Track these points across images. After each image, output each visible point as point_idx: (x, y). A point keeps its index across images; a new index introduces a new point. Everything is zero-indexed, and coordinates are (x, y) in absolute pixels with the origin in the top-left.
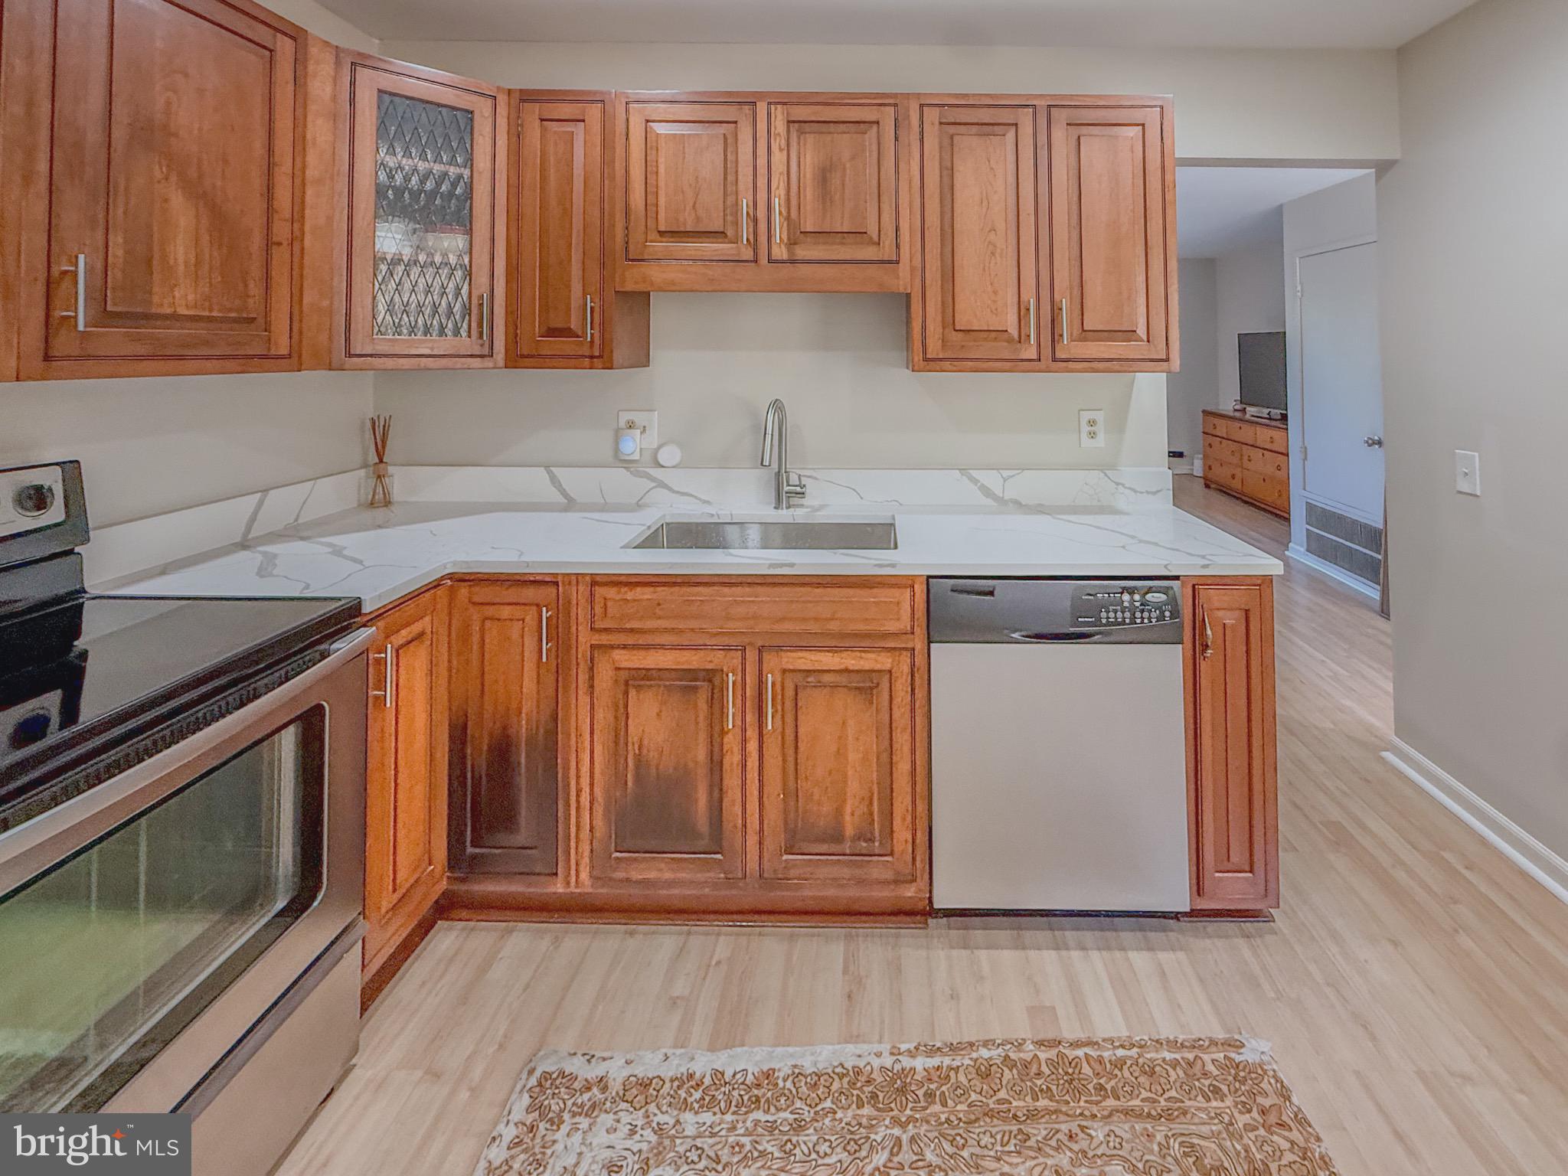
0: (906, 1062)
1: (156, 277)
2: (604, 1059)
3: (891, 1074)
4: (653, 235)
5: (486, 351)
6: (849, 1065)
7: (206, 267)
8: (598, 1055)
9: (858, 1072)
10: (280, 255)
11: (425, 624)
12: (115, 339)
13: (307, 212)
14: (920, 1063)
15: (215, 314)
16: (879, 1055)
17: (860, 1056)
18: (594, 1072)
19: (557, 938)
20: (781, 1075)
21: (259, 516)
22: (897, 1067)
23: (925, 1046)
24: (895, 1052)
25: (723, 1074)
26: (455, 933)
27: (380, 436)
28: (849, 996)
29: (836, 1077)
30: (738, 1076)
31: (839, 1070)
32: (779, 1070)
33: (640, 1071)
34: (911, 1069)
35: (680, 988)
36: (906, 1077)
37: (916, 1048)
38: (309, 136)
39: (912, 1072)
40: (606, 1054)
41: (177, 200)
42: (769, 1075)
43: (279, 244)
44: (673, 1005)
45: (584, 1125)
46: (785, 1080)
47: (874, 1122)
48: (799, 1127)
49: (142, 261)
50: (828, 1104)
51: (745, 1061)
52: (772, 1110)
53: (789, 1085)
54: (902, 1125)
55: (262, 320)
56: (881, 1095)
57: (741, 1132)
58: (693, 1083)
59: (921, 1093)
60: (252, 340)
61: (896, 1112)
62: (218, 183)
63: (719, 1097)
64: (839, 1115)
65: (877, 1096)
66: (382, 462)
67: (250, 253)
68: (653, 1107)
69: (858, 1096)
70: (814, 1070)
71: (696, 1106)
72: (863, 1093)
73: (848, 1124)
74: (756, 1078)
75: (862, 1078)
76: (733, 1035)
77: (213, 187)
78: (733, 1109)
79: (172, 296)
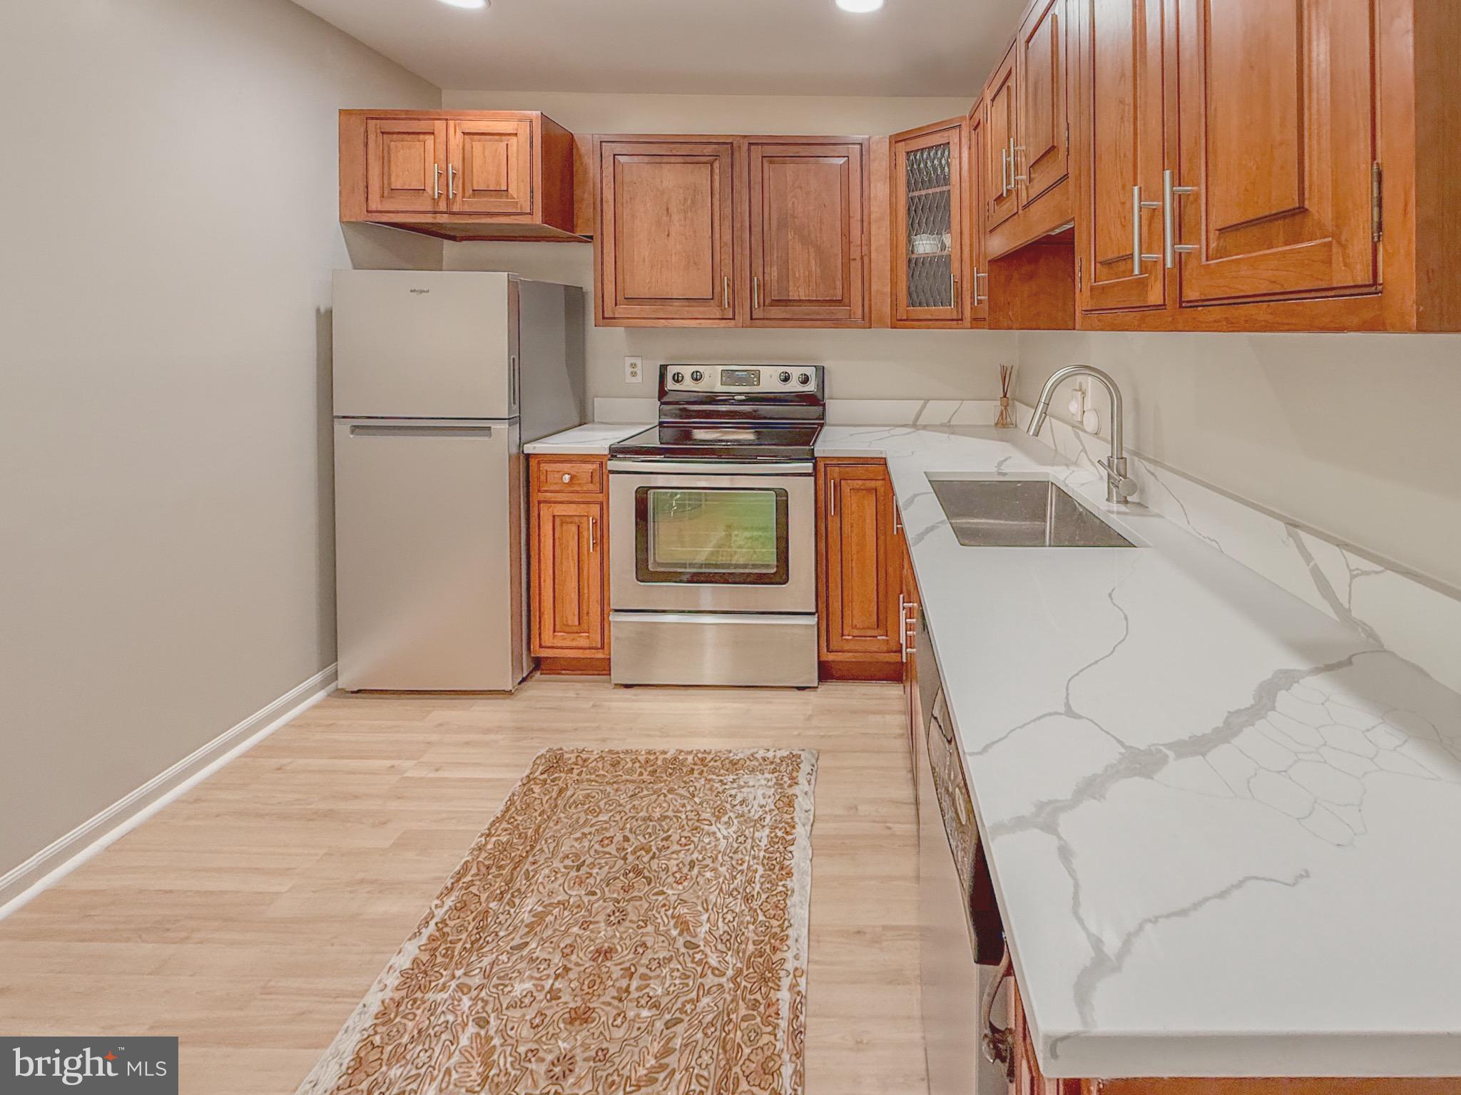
0: (786, 982)
1: (791, 283)
2: (809, 780)
3: (778, 968)
4: (994, 205)
5: (960, 317)
6: (790, 932)
7: (814, 277)
8: (812, 777)
9: (784, 939)
10: (855, 266)
11: (879, 484)
13: (872, 239)
14: (784, 996)
15: (819, 298)
16: (796, 957)
17: (797, 940)
18: (802, 778)
20: (788, 883)
21: (923, 413)
22: (782, 973)
23: (801, 1002)
24: (797, 972)
25: (792, 845)
28: (859, 932)
29: (781, 922)
30: (790, 855)
31: (787, 924)
32: (791, 881)
33: (799, 800)
34: (779, 986)
35: (863, 809)
36: (774, 982)
37: (799, 993)
39: (776, 988)
40: (811, 781)
42: (789, 874)
43: (855, 259)
44: (851, 808)
45: (770, 784)
46: (783, 886)
47: (741, 954)
48: (748, 899)
49: (784, 276)
50: (761, 918)
51: (800, 857)
52: (763, 880)
53: (780, 888)
54: (733, 979)
55: (846, 301)
56: (761, 960)
57: (751, 863)
58: (788, 829)
59: (758, 996)
60: (840, 312)
61: (745, 973)
62: (818, 235)
63: (776, 846)
64: (751, 927)
65: (761, 957)
66: (1005, 396)
67: (836, 267)
68: (776, 812)
69: (763, 941)
70: (789, 905)
71: (773, 835)
72: (765, 945)
73: (743, 934)
74: (787, 866)
75: (777, 944)
76: (820, 847)
77: (816, 237)
78: (767, 855)
79: (798, 291)
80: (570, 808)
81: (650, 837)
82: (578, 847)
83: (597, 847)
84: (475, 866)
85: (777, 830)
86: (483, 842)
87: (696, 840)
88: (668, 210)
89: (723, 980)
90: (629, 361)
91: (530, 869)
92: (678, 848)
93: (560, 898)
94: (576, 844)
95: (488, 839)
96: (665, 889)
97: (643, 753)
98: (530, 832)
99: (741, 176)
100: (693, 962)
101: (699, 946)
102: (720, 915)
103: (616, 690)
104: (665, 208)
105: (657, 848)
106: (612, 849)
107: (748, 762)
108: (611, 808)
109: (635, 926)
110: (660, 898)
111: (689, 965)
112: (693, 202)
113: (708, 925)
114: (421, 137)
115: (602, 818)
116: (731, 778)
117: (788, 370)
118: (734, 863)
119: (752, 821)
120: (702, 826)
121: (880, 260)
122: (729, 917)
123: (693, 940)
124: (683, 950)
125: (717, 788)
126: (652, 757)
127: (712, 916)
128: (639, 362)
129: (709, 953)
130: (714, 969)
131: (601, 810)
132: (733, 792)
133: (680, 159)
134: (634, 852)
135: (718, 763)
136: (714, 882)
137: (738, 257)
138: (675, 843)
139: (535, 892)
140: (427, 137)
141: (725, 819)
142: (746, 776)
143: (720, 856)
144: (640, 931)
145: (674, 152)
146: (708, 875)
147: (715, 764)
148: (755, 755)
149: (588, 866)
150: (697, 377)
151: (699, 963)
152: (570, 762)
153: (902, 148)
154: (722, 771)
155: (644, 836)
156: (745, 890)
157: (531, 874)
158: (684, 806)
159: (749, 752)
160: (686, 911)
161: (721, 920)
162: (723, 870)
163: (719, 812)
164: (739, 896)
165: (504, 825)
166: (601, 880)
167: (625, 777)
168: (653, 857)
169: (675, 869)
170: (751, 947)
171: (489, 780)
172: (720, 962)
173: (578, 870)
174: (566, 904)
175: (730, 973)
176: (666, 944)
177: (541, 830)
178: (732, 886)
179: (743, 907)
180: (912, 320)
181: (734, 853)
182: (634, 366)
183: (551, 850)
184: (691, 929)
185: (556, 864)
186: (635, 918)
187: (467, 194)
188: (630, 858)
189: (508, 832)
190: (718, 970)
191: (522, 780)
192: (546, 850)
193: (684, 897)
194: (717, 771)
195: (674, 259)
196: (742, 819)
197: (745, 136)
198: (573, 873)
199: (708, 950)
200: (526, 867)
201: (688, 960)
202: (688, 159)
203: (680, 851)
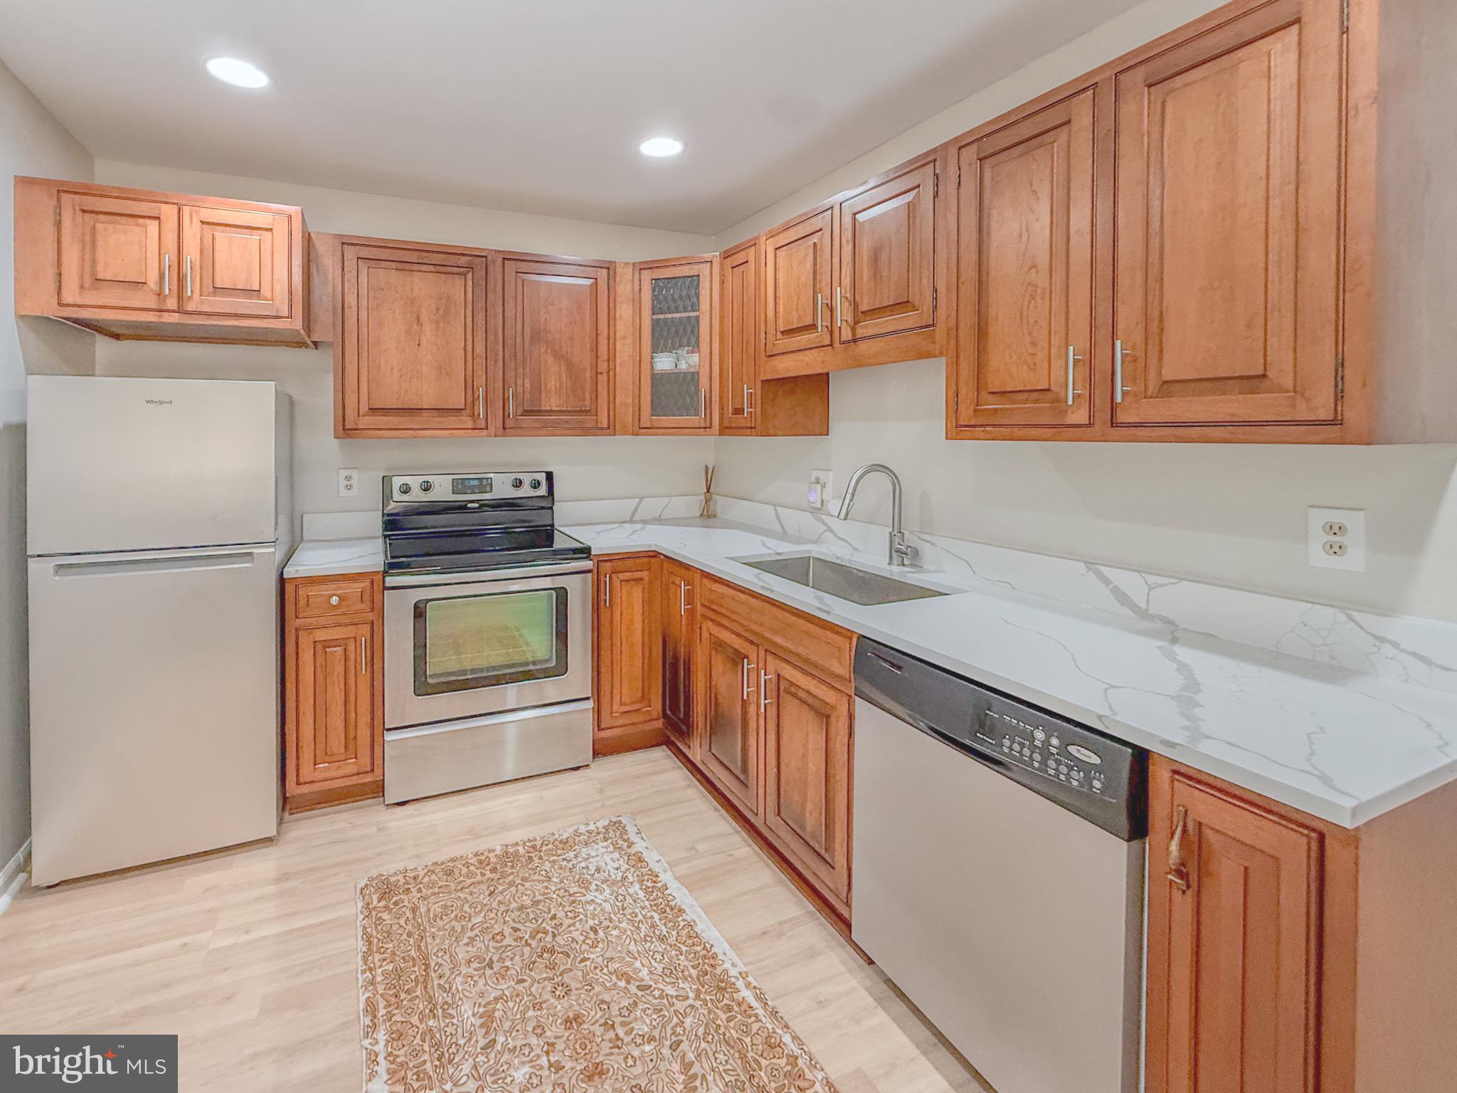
0: (740, 984)
1: (543, 395)
2: (642, 838)
3: (726, 977)
4: (779, 335)
5: (708, 425)
6: (714, 950)
7: (564, 389)
8: (643, 835)
9: (714, 957)
10: (602, 379)
11: (645, 574)
12: (528, 421)
13: (618, 355)
14: (746, 994)
15: (569, 409)
16: (734, 966)
17: (725, 954)
18: (634, 838)
19: (689, 785)
20: (685, 917)
21: (639, 510)
22: (733, 980)
23: (761, 993)
24: (743, 975)
25: (667, 889)
26: (664, 754)
27: (709, 476)
28: (764, 933)
29: (702, 946)
30: (671, 897)
31: (708, 946)
32: (687, 915)
33: (645, 855)
34: (738, 989)
35: (701, 847)
36: (731, 988)
37: (755, 987)
38: (617, 315)
39: (735, 991)
40: (645, 838)
41: (550, 360)
42: (681, 911)
43: (602, 373)
44: (691, 849)
45: (609, 850)
46: (683, 920)
47: (689, 979)
48: (662, 939)
49: (537, 388)
50: (684, 949)
51: (680, 895)
52: (663, 922)
53: (682, 924)
54: (697, 997)
55: (593, 411)
56: (708, 977)
57: (644, 913)
58: (654, 879)
59: (726, 1001)
60: (588, 421)
61: (703, 990)
62: (569, 350)
63: (654, 894)
64: (682, 958)
65: (707, 975)
66: (708, 491)
67: (585, 380)
68: (633, 870)
69: (699, 964)
70: (699, 932)
71: (644, 887)
72: (703, 965)
73: (679, 965)
74: (675, 906)
75: (712, 961)
76: (690, 883)
77: (567, 352)
78: (652, 903)
79: (552, 403)
80: (435, 921)
81: (537, 921)
82: (475, 950)
83: (492, 944)
84: (380, 1000)
85: (645, 882)
86: (371, 977)
87: (581, 910)
88: (418, 319)
89: (690, 1001)
90: (344, 473)
91: (442, 983)
92: (571, 921)
93: (493, 995)
94: (470, 949)
95: (373, 972)
96: (586, 955)
97: (470, 856)
98: (413, 953)
99: (494, 289)
100: (656, 999)
101: (651, 986)
102: (650, 958)
103: (390, 810)
104: (415, 316)
105: (553, 927)
106: (508, 941)
107: (577, 839)
108: (477, 910)
109: (584, 991)
110: (588, 963)
111: (654, 1001)
112: (446, 313)
113: (646, 969)
114: (141, 221)
115: (475, 920)
116: (571, 854)
117: (520, 476)
118: (629, 917)
119: (618, 882)
120: (578, 899)
121: (624, 374)
122: (658, 957)
123: (643, 983)
124: (640, 993)
125: (566, 866)
126: (483, 858)
127: (644, 962)
128: (354, 474)
129: (663, 988)
130: (677, 997)
131: (470, 915)
132: (583, 864)
133: (431, 268)
134: (533, 937)
135: (550, 846)
136: (624, 937)
137: (491, 368)
138: (564, 919)
139: (464, 999)
140: (148, 222)
141: (593, 887)
142: (583, 850)
143: (612, 915)
144: (591, 993)
145: (426, 261)
146: (615, 932)
147: (548, 847)
148: (579, 831)
149: (498, 961)
150: (427, 487)
151: (661, 997)
152: (401, 883)
153: (647, 276)
154: (559, 852)
155: (530, 922)
156: (654, 932)
157: (447, 986)
158: (547, 888)
159: (572, 830)
160: (618, 965)
161: (653, 961)
162: (624, 925)
163: (584, 884)
164: (654, 940)
165: (377, 957)
166: (521, 969)
167: (469, 881)
168: (554, 936)
169: (582, 938)
170: (694, 972)
171: (321, 924)
172: (676, 990)
173: (491, 968)
174: (505, 998)
175: (691, 995)
176: (622, 994)
177: (423, 948)
178: (642, 935)
179: (664, 946)
180: (657, 428)
181: (623, 910)
182: (348, 478)
183: (449, 961)
184: (634, 976)
185: (464, 970)
186: (579, 986)
187: (205, 291)
188: (534, 943)
189: (388, 961)
190: (680, 996)
191: (362, 912)
192: (444, 963)
193: (608, 955)
194: (554, 852)
195: (424, 368)
196: (608, 883)
197: (499, 251)
198: (488, 972)
199: (661, 986)
200: (436, 983)
201: (651, 998)
202: (441, 269)
203: (575, 923)
